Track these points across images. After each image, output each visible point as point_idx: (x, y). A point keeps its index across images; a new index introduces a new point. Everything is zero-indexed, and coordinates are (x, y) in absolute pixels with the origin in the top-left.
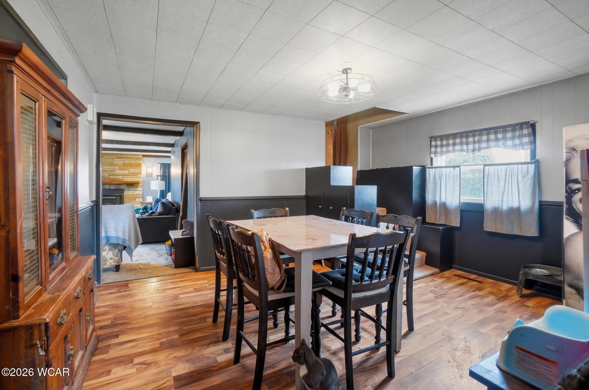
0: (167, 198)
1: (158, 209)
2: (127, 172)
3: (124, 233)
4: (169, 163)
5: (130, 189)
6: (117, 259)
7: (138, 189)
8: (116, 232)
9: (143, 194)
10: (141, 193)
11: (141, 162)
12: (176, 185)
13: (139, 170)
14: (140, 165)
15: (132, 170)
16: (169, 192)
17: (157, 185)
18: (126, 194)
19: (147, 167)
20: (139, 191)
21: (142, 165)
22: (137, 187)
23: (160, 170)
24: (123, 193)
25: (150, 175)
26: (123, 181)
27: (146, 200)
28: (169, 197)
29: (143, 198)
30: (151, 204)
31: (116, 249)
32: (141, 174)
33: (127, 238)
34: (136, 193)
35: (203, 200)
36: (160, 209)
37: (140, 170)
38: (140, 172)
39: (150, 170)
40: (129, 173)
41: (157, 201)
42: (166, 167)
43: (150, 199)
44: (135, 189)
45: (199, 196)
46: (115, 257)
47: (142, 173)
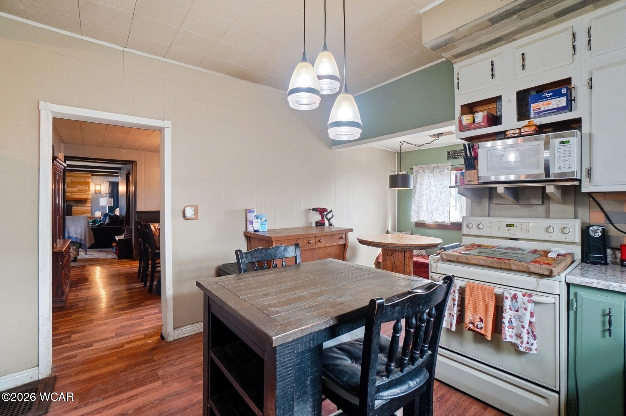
0: (115, 213)
1: (106, 221)
2: (75, 189)
3: (81, 234)
4: (118, 181)
5: (79, 205)
6: (75, 253)
7: (87, 205)
8: (76, 234)
9: (91, 210)
10: (90, 208)
11: (90, 180)
12: (123, 202)
13: (87, 188)
14: (88, 183)
15: (81, 188)
16: (117, 208)
17: (105, 202)
18: (74, 209)
19: (95, 185)
20: (88, 207)
21: (91, 183)
22: (85, 203)
23: (109, 188)
24: (71, 209)
25: (98, 193)
26: (72, 197)
27: (94, 216)
28: (117, 212)
29: (92, 212)
30: (100, 218)
31: (74, 246)
32: (89, 191)
33: (83, 238)
34: (84, 208)
35: (138, 213)
36: (107, 221)
37: (89, 187)
38: (89, 189)
39: (98, 188)
40: (77, 191)
41: (105, 216)
42: (114, 186)
43: (98, 214)
44: (84, 205)
45: (136, 210)
46: (74, 252)
47: (91, 190)
